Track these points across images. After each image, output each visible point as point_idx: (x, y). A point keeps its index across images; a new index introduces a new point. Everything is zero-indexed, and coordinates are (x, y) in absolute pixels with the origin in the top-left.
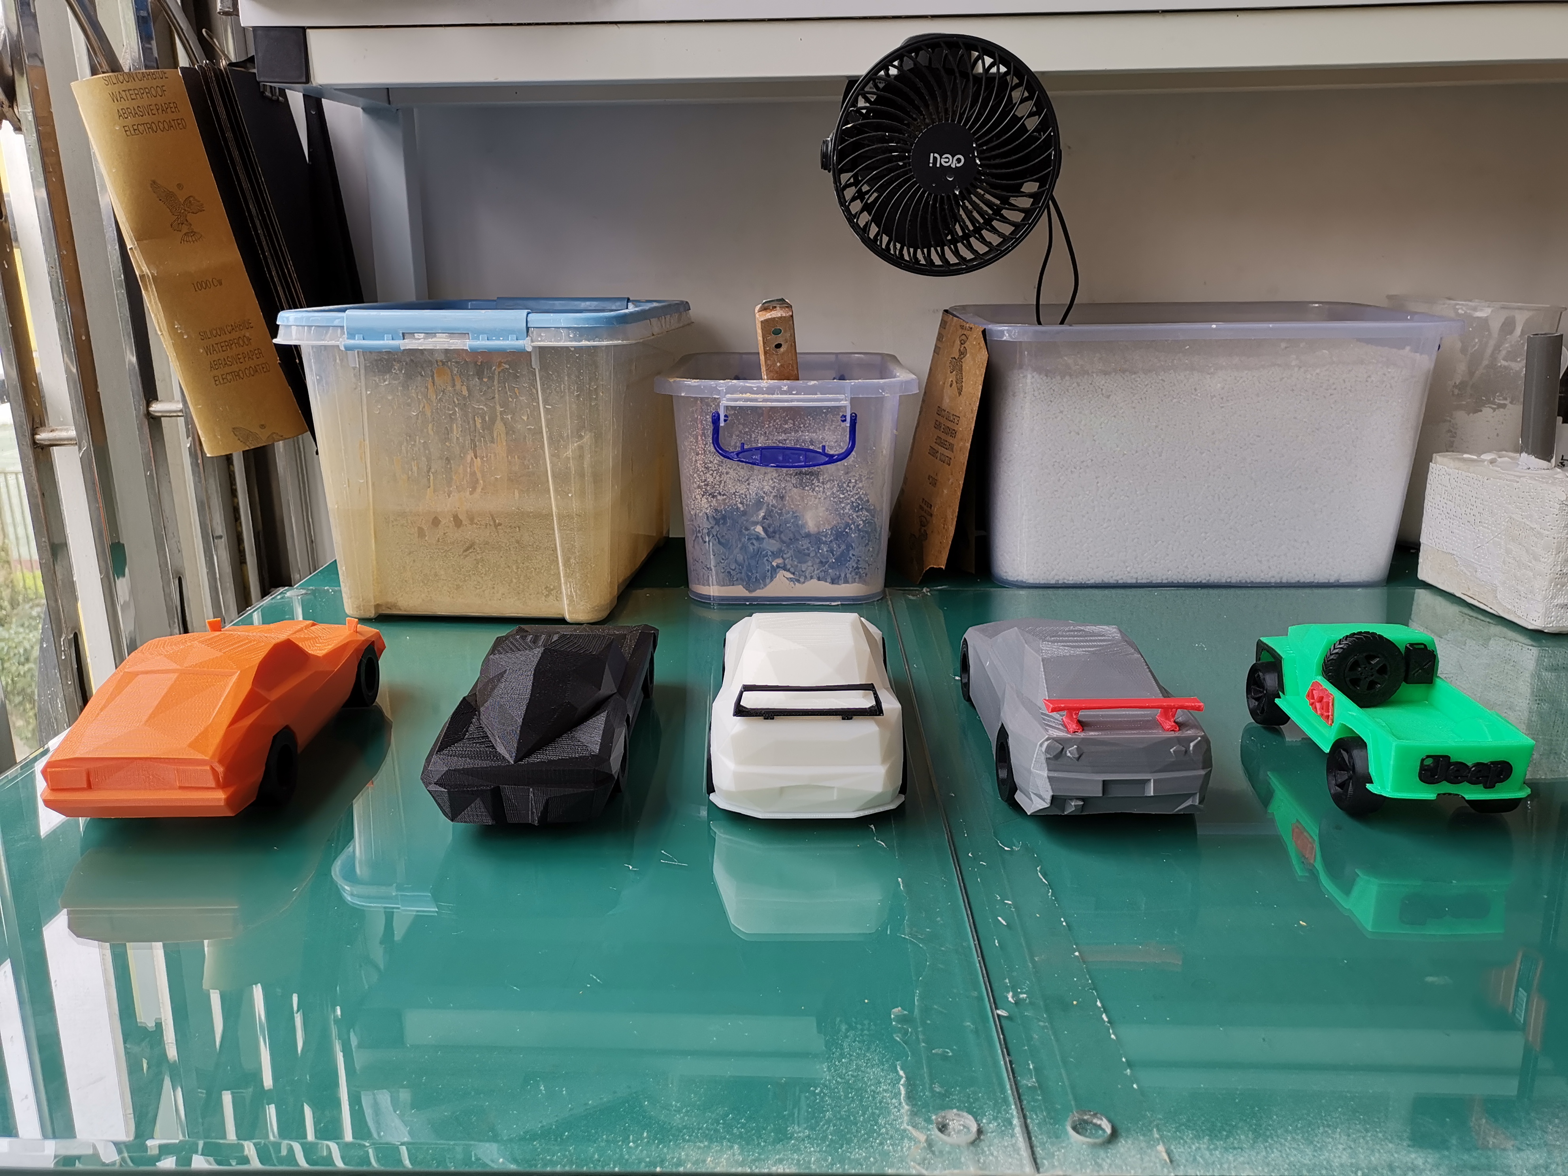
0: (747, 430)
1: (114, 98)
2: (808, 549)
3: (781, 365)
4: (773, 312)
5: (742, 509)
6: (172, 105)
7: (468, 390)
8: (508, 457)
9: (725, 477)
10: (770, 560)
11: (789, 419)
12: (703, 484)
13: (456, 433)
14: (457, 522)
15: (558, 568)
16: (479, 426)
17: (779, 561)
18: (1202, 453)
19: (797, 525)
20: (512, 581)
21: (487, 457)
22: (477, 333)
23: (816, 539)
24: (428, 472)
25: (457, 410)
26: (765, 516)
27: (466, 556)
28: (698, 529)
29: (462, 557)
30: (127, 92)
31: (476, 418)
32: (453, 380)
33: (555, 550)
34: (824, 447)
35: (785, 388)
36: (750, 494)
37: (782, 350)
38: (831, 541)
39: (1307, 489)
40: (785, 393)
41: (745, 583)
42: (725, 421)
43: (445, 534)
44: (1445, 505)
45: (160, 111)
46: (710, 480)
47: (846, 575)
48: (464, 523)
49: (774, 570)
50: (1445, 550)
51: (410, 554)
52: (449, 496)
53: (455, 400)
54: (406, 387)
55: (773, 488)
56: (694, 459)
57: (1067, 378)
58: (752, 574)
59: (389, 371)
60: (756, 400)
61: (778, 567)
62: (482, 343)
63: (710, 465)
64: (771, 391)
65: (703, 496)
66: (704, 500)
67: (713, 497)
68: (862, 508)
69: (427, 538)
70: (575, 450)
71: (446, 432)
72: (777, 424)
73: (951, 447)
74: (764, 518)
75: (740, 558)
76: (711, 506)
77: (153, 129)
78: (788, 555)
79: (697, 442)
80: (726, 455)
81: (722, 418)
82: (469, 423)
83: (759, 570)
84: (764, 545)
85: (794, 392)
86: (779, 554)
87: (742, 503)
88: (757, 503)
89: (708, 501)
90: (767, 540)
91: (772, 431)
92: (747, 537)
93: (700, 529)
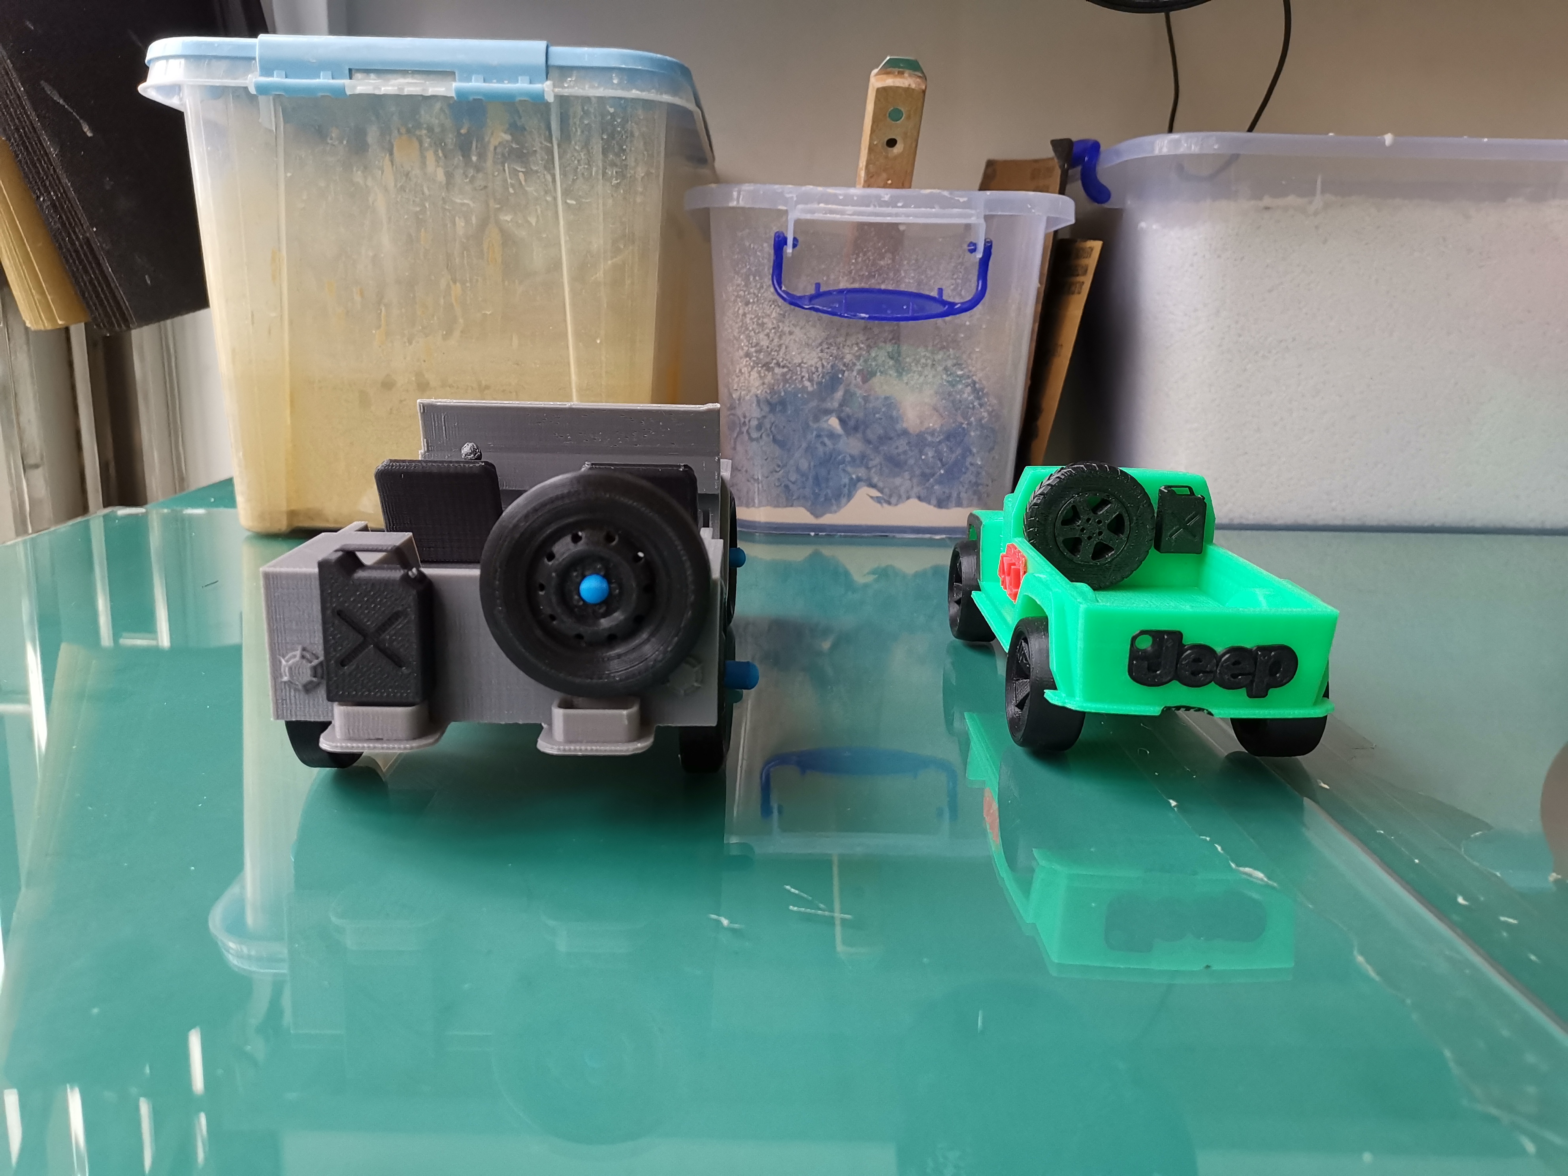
0: (824, 263)
2: (905, 452)
4: (898, 79)
5: (810, 389)
9: (787, 340)
10: (848, 469)
12: (756, 350)
17: (862, 471)
19: (891, 417)
23: (920, 441)
26: (842, 401)
28: (742, 421)
32: (423, 155)
34: (941, 290)
35: (886, 198)
36: (823, 366)
37: (896, 148)
38: (940, 442)
40: (885, 204)
41: (809, 503)
42: (794, 246)
46: (765, 343)
47: (959, 494)
49: (854, 484)
54: (345, 163)
55: (858, 358)
56: (740, 312)
58: (820, 490)
59: (323, 140)
61: (859, 479)
63: (766, 319)
65: (753, 368)
66: (754, 374)
67: (769, 369)
69: (372, 408)
72: (868, 258)
74: (842, 404)
75: (804, 465)
76: (763, 383)
78: (877, 461)
79: (747, 285)
80: (794, 301)
81: (790, 241)
83: (831, 484)
84: (841, 445)
85: (899, 204)
86: (862, 460)
87: (810, 380)
88: (832, 381)
89: (760, 377)
90: (844, 439)
91: (861, 269)
92: (815, 433)
93: (747, 420)
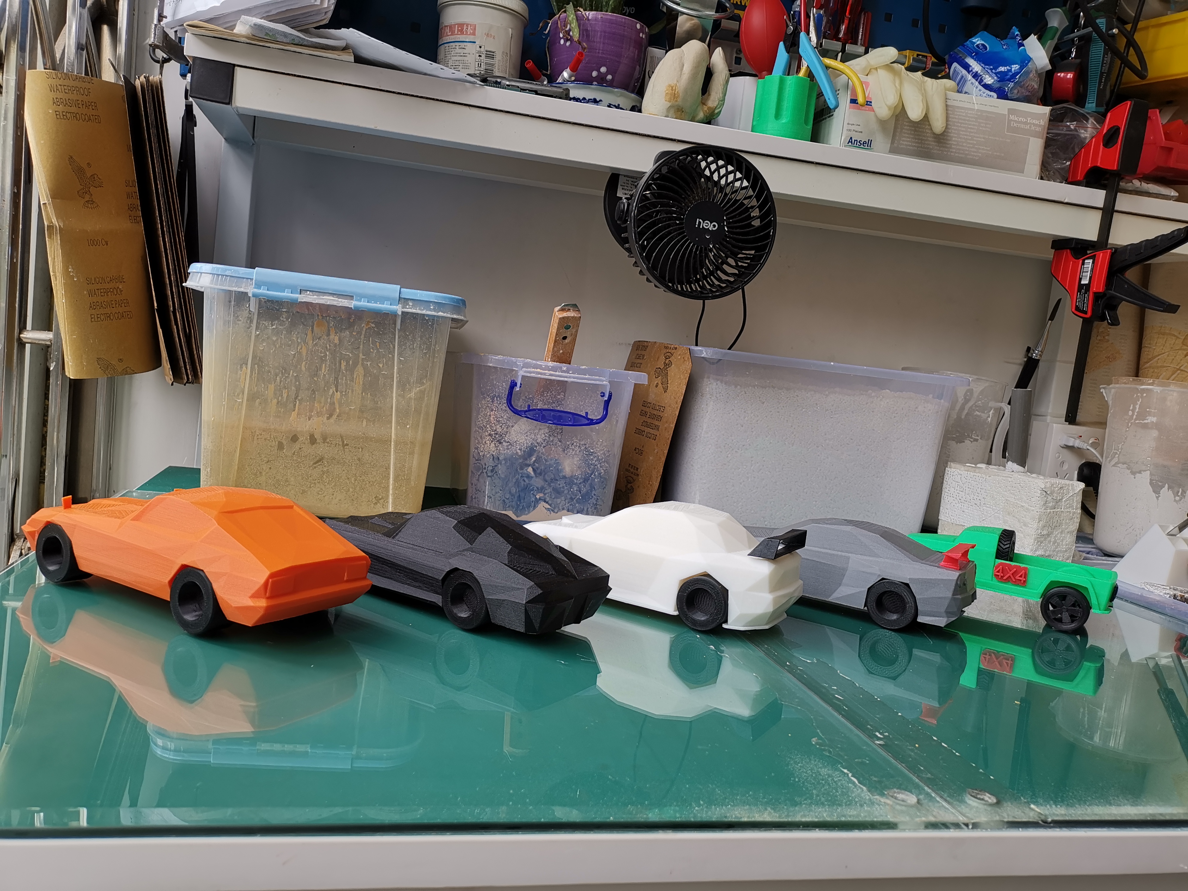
0: (531, 396)
1: (52, 89)
2: (563, 487)
3: (563, 353)
4: (568, 313)
5: (520, 454)
6: (93, 104)
7: (340, 340)
8: (362, 393)
9: (510, 429)
10: (535, 493)
11: (561, 392)
12: (493, 433)
13: (324, 370)
14: (313, 440)
15: (388, 483)
16: (343, 367)
17: (542, 495)
18: (818, 447)
19: (558, 470)
20: (349, 490)
21: (345, 391)
22: (360, 297)
23: (570, 481)
24: (296, 398)
25: (328, 353)
26: (535, 460)
27: (315, 468)
28: (484, 466)
29: (311, 468)
30: (62, 87)
31: (342, 361)
32: (329, 331)
33: (388, 468)
34: (587, 413)
35: (565, 369)
36: (527, 443)
37: (566, 341)
38: (580, 483)
39: (877, 477)
40: (564, 371)
41: (514, 510)
42: (520, 387)
43: (300, 448)
44: (958, 495)
45: (84, 106)
46: (499, 430)
47: (588, 509)
48: (318, 441)
49: (537, 501)
50: (958, 523)
51: (268, 462)
52: (309, 420)
53: (328, 346)
54: (289, 332)
55: (544, 440)
56: (488, 414)
57: (739, 387)
58: (520, 503)
59: (278, 318)
60: (545, 374)
61: (540, 499)
62: (363, 304)
63: (500, 419)
64: (554, 369)
65: (492, 441)
66: (492, 445)
67: (500, 443)
68: (605, 461)
69: (284, 451)
70: (417, 393)
71: (316, 369)
72: (554, 394)
73: (657, 428)
74: (535, 462)
75: (514, 490)
76: (497, 449)
77: (77, 118)
78: (549, 490)
79: (493, 402)
80: (516, 412)
81: (519, 385)
82: (335, 364)
83: (526, 500)
84: (532, 482)
85: (570, 372)
86: (541, 490)
87: (520, 450)
88: (531, 451)
89: (496, 446)
90: (534, 478)
91: (549, 399)
93: (486, 467)
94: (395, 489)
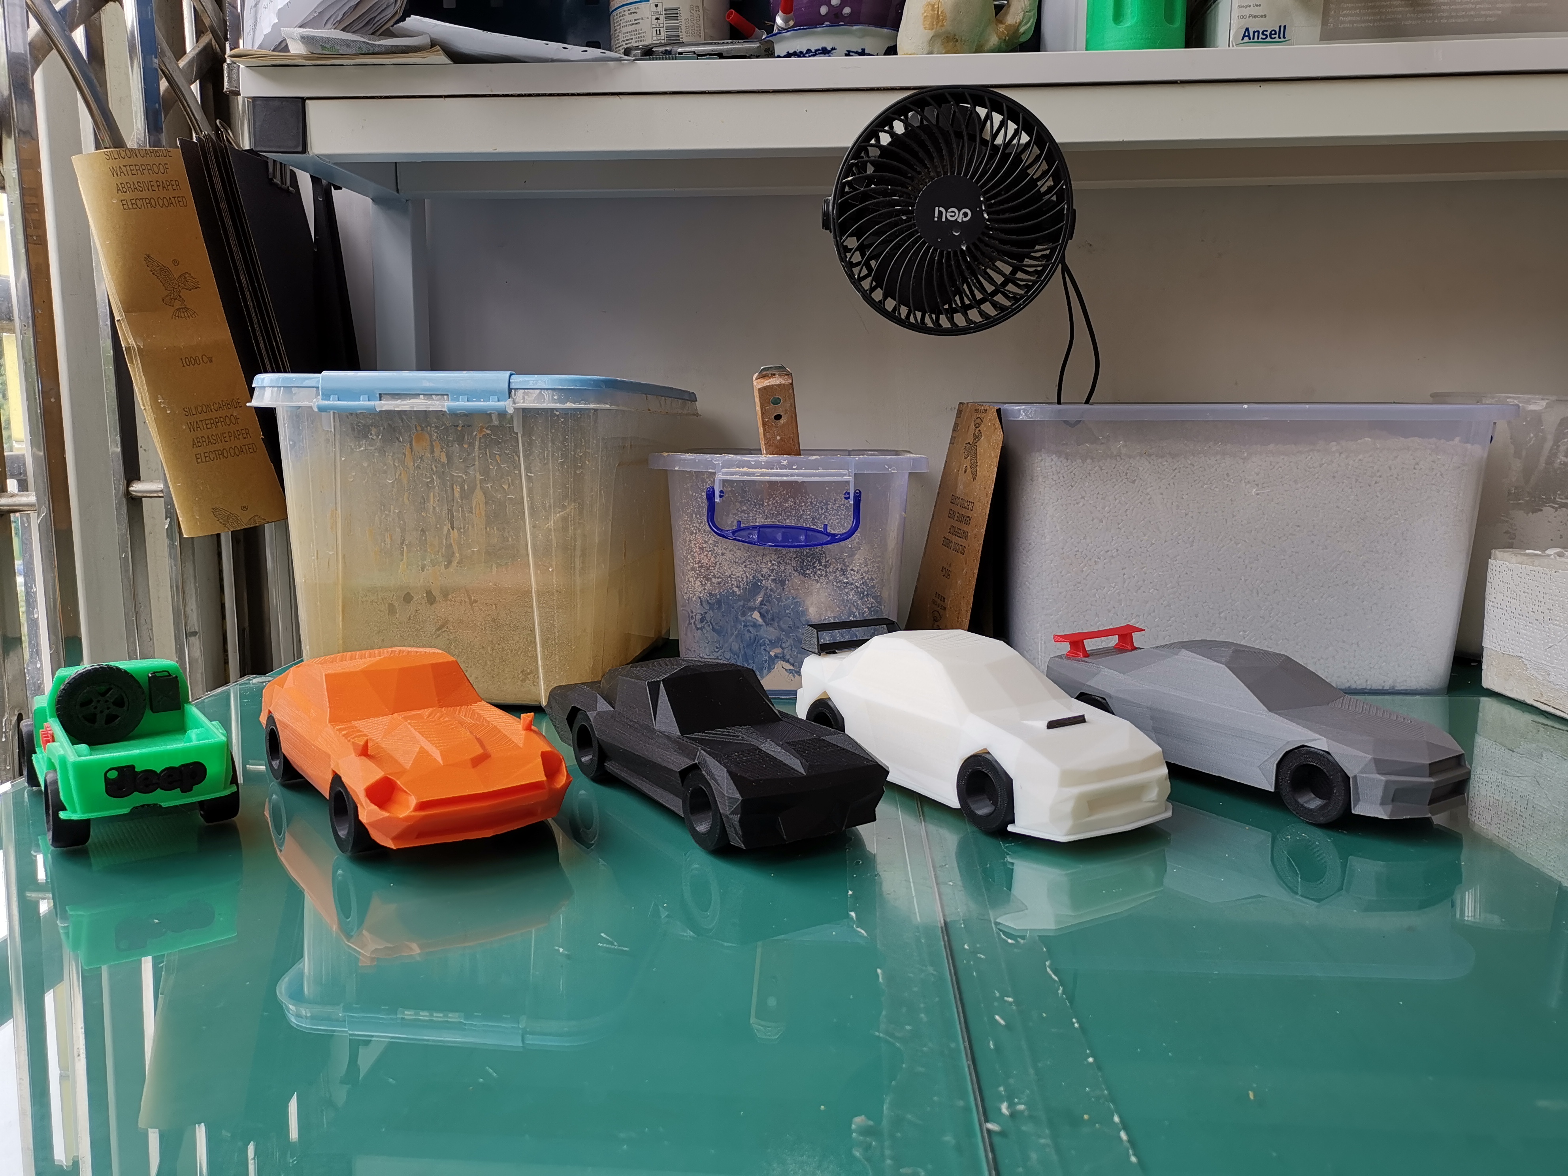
0: (745, 508)
1: (114, 172)
3: (781, 439)
4: (772, 379)
5: (738, 593)
6: (173, 183)
7: (448, 456)
8: (486, 528)
9: (720, 558)
10: (768, 649)
11: (789, 497)
12: (697, 565)
13: (431, 503)
14: (431, 599)
15: (536, 651)
16: (457, 495)
17: (778, 651)
18: (1237, 544)
19: (798, 612)
20: (486, 664)
21: (464, 528)
22: (456, 394)
24: (402, 543)
25: (435, 478)
26: (762, 601)
27: (439, 636)
28: (691, 615)
29: (434, 637)
30: (128, 168)
31: (455, 486)
32: (432, 446)
33: (533, 630)
34: (826, 526)
35: (785, 463)
36: (747, 577)
37: (782, 421)
39: (1353, 584)
40: (784, 467)
42: (721, 496)
43: (417, 611)
44: (1508, 604)
45: (161, 188)
46: (705, 561)
48: (437, 599)
49: (772, 661)
50: (1511, 654)
51: (379, 632)
52: (423, 571)
53: (433, 467)
54: (382, 451)
55: (772, 571)
56: (688, 539)
57: (1089, 461)
59: (366, 437)
60: (753, 474)
61: (776, 656)
62: (462, 404)
63: (704, 545)
64: (769, 465)
65: (697, 578)
66: (698, 583)
67: (708, 579)
68: (867, 594)
69: (397, 616)
70: (557, 520)
71: (423, 501)
72: (777, 502)
73: (965, 536)
74: (762, 603)
75: (735, 647)
76: (705, 589)
77: (151, 204)
78: (788, 644)
79: (691, 521)
80: (721, 534)
81: (717, 494)
82: (446, 491)
83: (756, 660)
84: (762, 633)
85: (794, 467)
86: (777, 643)
87: (738, 587)
88: (755, 587)
89: (702, 584)
90: (764, 628)
91: (772, 510)
92: (743, 624)
93: (694, 615)
94: (545, 658)
